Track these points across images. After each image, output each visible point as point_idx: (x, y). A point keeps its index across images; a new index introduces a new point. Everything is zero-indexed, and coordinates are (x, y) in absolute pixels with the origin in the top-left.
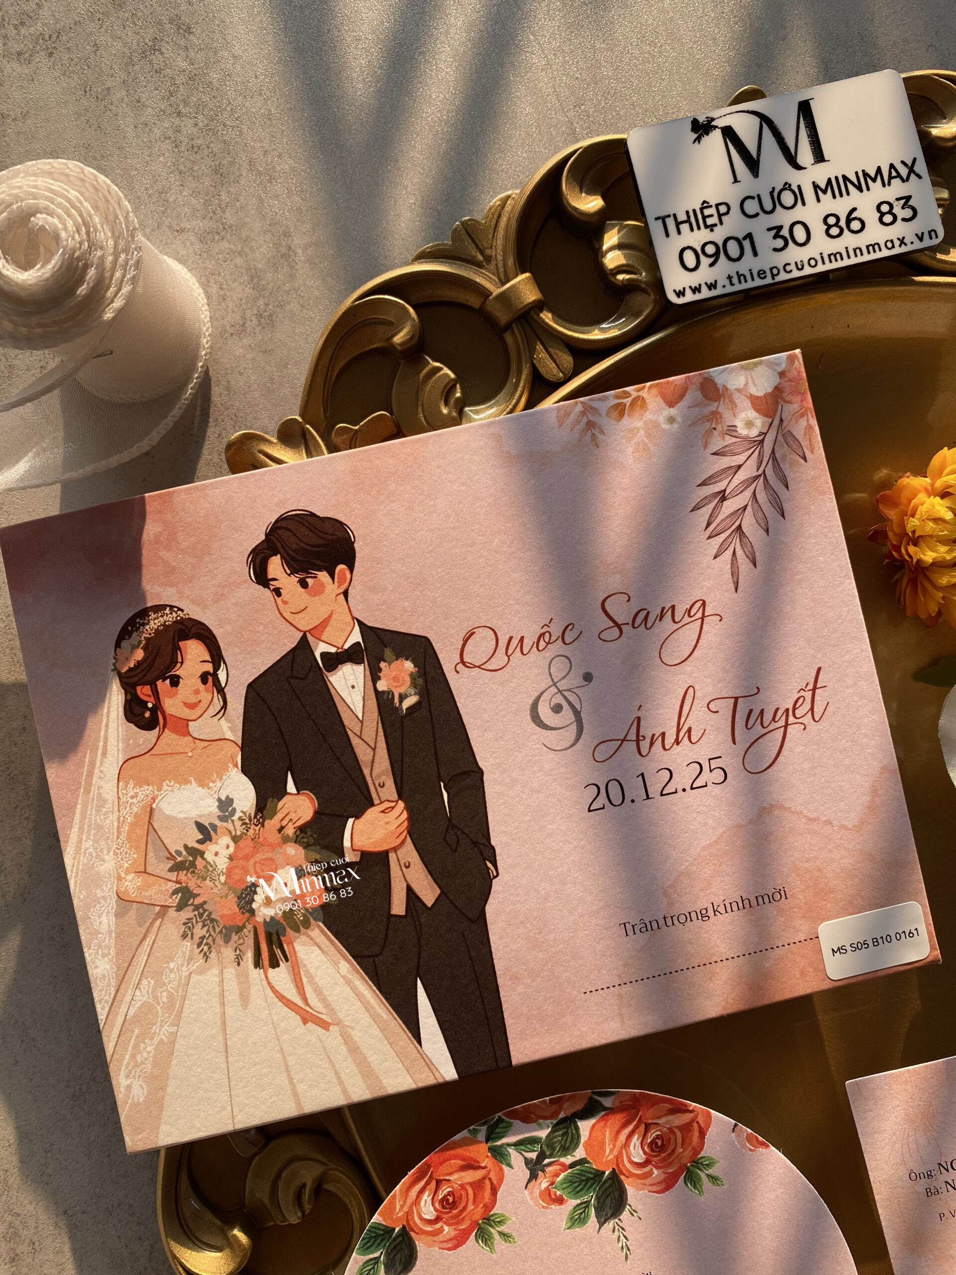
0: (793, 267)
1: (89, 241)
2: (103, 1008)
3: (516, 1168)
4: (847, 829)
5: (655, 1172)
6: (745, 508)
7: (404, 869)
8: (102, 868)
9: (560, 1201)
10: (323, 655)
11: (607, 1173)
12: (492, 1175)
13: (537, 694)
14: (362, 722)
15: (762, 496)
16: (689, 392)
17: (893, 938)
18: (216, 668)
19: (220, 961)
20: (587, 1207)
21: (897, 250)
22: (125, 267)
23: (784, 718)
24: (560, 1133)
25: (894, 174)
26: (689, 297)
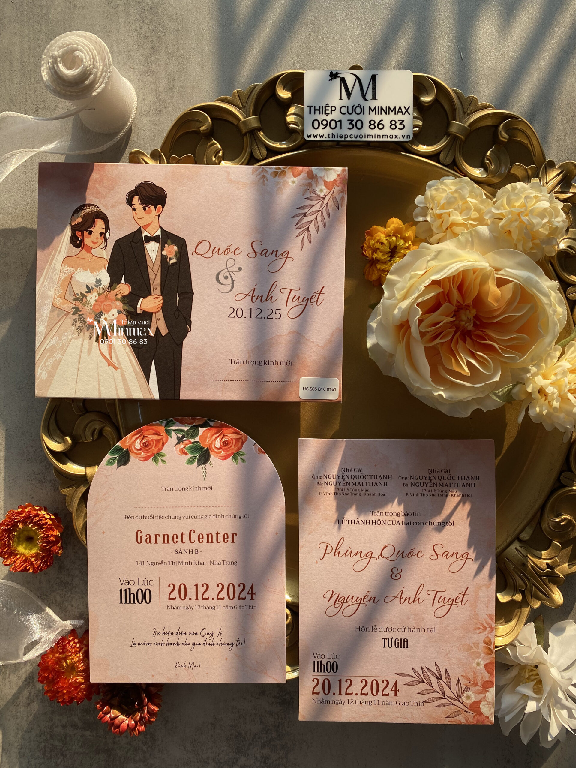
0: (353, 136)
1: (93, 65)
2: (38, 343)
3: (173, 439)
4: (319, 346)
5: (223, 452)
6: (312, 221)
7: (157, 320)
8: (49, 293)
9: (186, 454)
10: (145, 236)
11: (205, 448)
12: (164, 439)
13: (220, 270)
14: (154, 264)
15: (319, 219)
16: (303, 173)
17: (326, 389)
18: (106, 232)
19: (84, 336)
20: (195, 458)
21: (393, 140)
22: (104, 78)
23: (306, 301)
24: (192, 430)
25: (400, 110)
26: (312, 139)
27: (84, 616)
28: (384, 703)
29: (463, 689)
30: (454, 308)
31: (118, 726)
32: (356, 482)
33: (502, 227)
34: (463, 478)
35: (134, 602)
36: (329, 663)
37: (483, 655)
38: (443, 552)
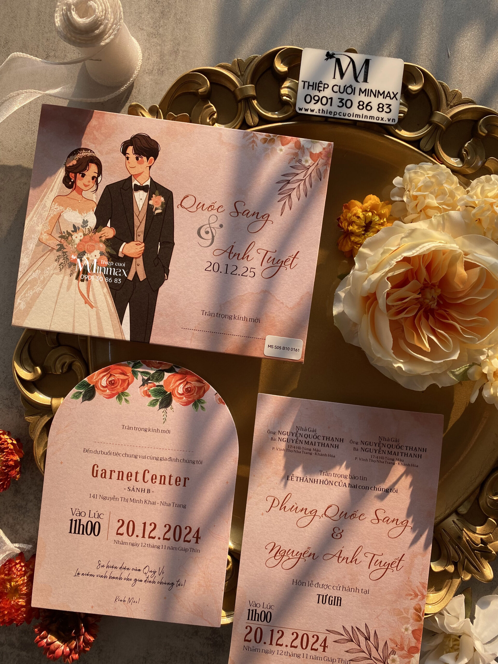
0: (342, 114)
1: (105, 16)
2: (20, 274)
3: (138, 380)
4: (288, 308)
5: (184, 398)
6: (294, 188)
7: (137, 265)
8: (37, 228)
9: (149, 396)
10: (135, 185)
11: (168, 393)
12: (130, 379)
13: (202, 225)
14: (140, 212)
15: (301, 187)
16: (291, 143)
17: (290, 349)
18: (98, 176)
19: (65, 273)
20: (157, 401)
21: (379, 121)
22: (114, 30)
23: (281, 263)
24: (158, 374)
25: (388, 95)
26: (303, 112)
27: (33, 541)
28: (312, 657)
29: (389, 652)
30: (421, 285)
31: (53, 652)
32: (308, 442)
33: (474, 215)
34: (411, 448)
35: (83, 534)
36: (263, 613)
37: (412, 621)
38: (384, 517)
